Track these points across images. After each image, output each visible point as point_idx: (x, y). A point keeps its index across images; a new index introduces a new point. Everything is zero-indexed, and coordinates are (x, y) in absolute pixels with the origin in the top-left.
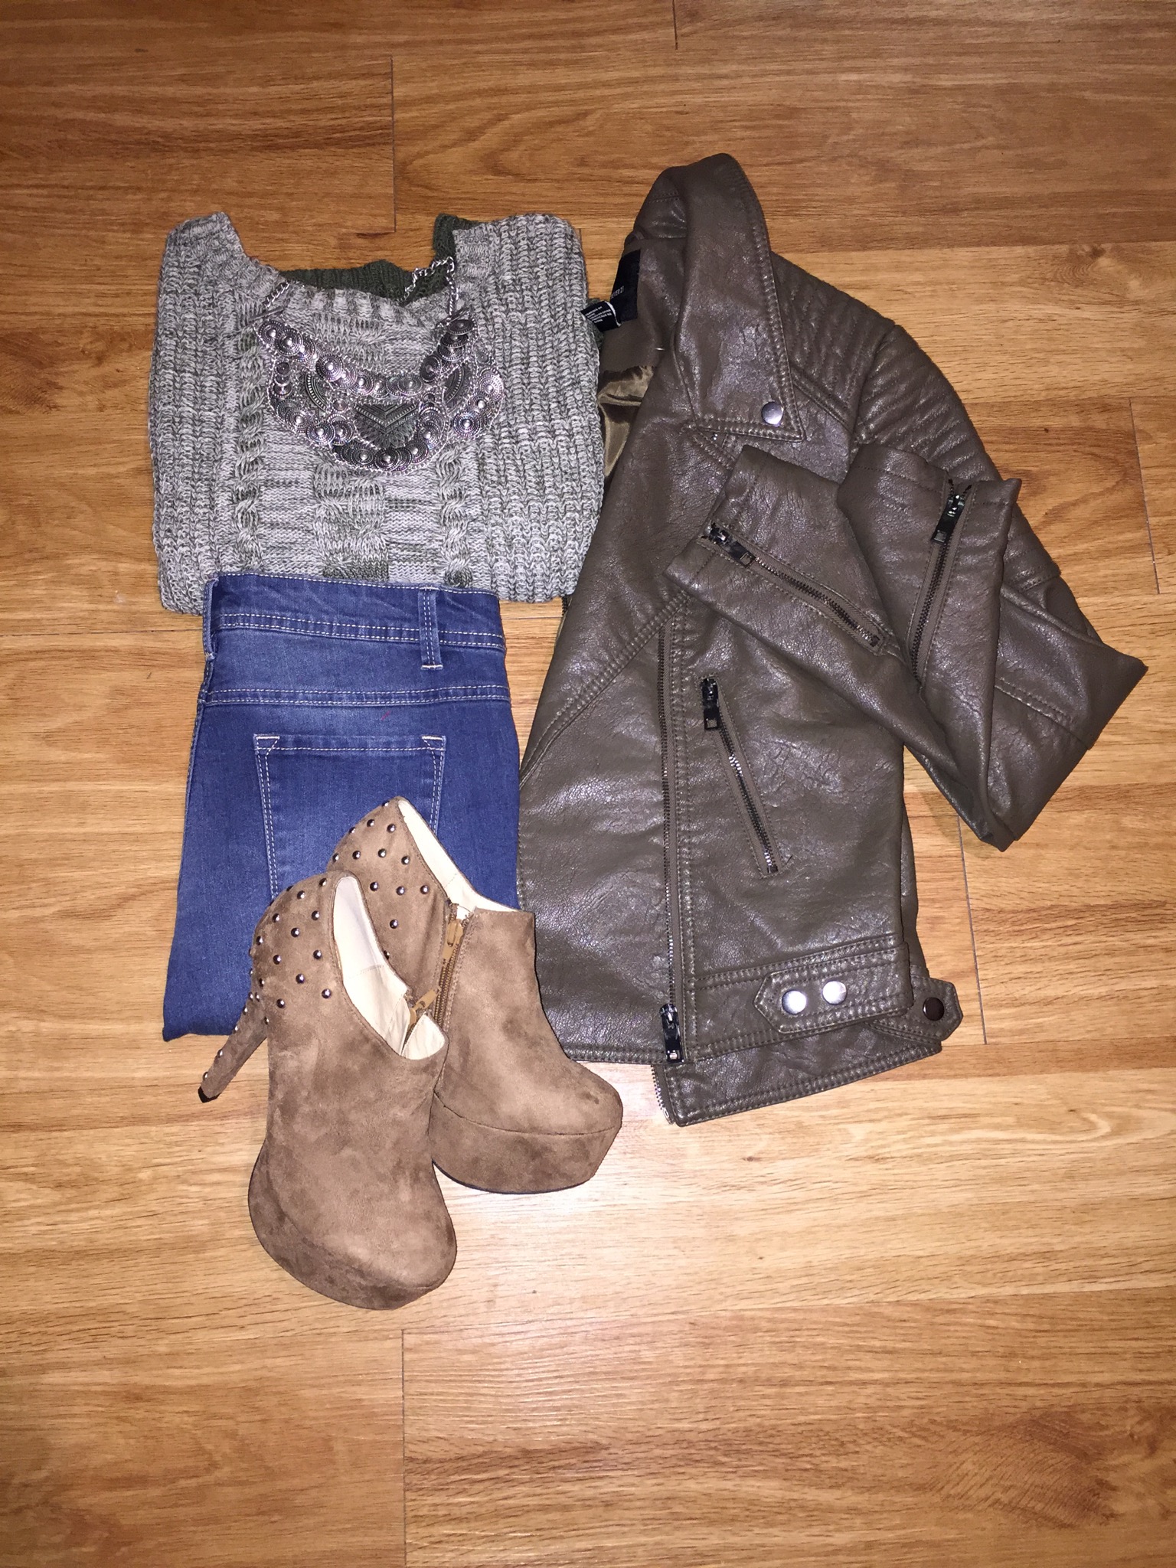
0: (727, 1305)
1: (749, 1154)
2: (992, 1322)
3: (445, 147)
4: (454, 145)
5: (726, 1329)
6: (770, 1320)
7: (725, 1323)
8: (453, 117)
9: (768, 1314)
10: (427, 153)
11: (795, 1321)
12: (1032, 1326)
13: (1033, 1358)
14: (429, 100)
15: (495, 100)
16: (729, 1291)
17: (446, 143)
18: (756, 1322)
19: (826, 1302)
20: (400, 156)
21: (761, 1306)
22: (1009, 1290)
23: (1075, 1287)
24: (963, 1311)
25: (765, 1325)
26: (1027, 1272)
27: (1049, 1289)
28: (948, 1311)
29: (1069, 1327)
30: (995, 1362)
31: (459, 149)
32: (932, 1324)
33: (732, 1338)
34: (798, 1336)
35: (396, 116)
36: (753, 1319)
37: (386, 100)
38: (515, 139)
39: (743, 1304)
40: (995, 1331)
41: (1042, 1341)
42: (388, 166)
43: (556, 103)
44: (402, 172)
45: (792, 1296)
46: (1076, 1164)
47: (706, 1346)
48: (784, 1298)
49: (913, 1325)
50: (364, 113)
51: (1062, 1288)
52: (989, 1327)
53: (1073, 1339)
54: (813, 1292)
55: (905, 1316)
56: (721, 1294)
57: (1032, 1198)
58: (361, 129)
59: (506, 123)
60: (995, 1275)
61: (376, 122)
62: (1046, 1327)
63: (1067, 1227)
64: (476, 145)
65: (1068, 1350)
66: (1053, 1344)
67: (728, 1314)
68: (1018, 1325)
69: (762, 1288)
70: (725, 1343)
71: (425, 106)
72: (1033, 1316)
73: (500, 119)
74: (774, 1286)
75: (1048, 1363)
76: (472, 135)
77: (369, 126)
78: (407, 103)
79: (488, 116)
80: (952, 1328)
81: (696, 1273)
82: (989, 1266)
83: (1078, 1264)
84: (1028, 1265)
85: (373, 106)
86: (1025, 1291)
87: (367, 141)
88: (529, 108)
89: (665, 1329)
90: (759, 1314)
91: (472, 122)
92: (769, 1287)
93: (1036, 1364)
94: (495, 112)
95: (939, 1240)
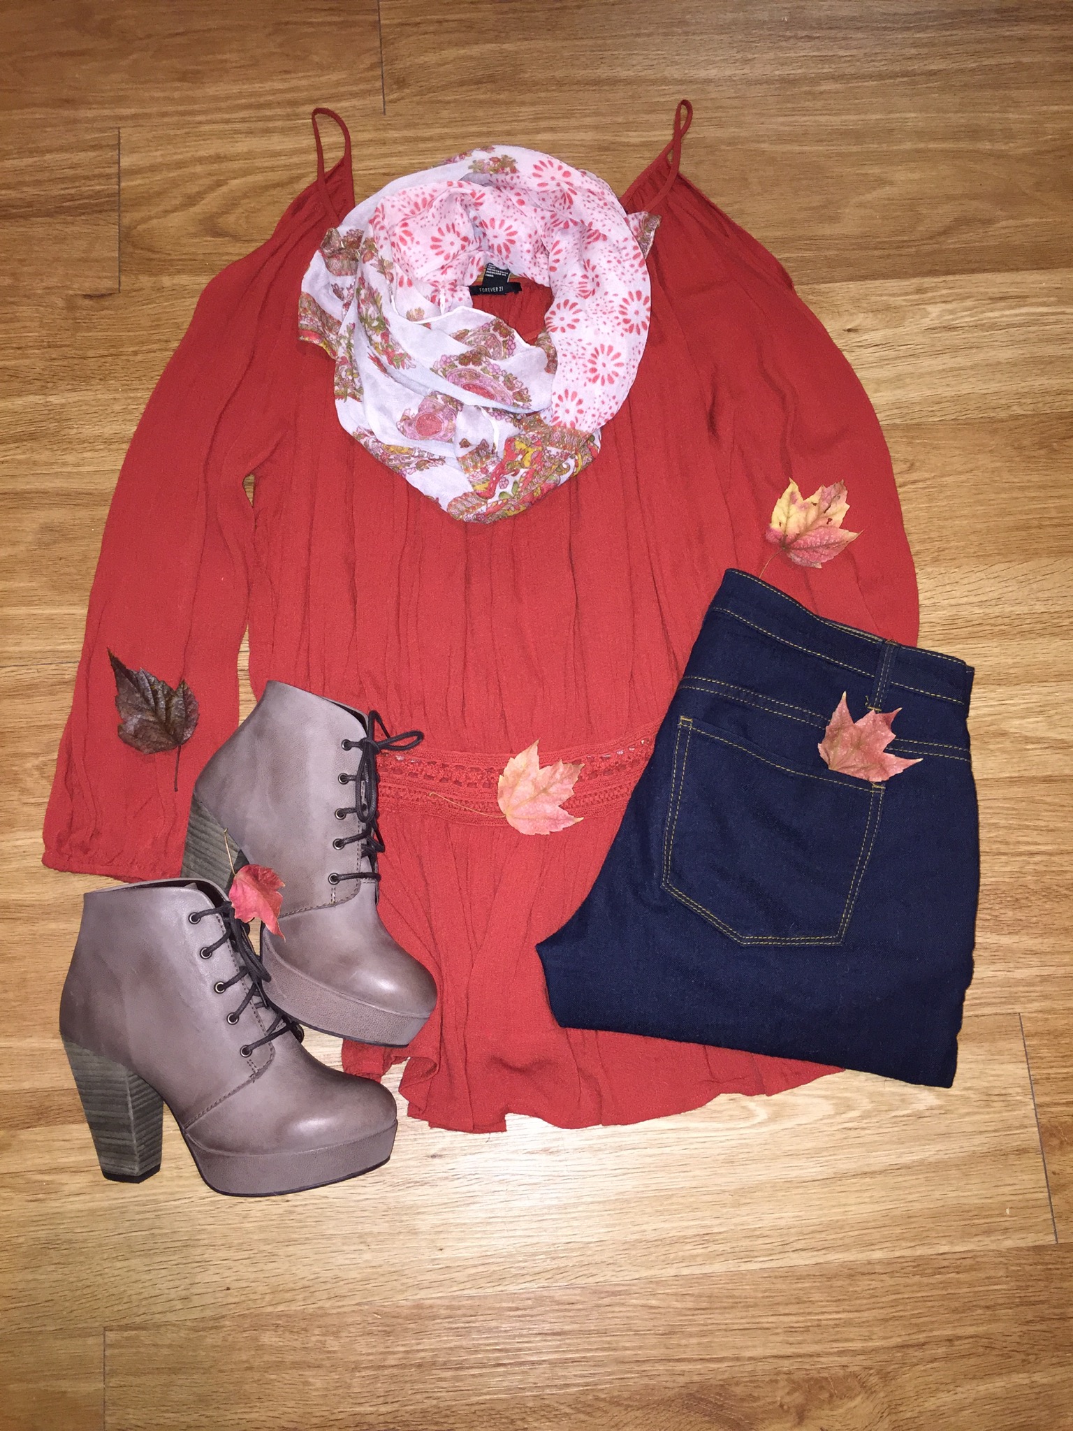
0: (407, 1295)
1: (432, 1152)
2: (653, 1302)
3: (166, 212)
4: (175, 210)
5: (406, 1318)
6: (448, 1307)
7: (405, 1312)
8: (175, 183)
9: (446, 1302)
10: (150, 218)
11: (471, 1307)
12: (690, 1305)
13: (691, 1335)
14: (153, 169)
15: (215, 166)
16: (410, 1282)
17: (169, 208)
18: (435, 1310)
19: (500, 1288)
20: (126, 221)
21: (440, 1295)
22: (672, 1271)
23: (732, 1266)
24: (627, 1293)
25: (443, 1312)
26: (687, 1253)
27: (707, 1269)
28: (614, 1294)
29: (725, 1305)
30: (655, 1341)
31: (180, 214)
32: (598, 1306)
33: (412, 1326)
34: (474, 1322)
35: (123, 184)
36: (431, 1307)
37: (114, 170)
38: (232, 203)
39: (422, 1294)
40: (656, 1311)
41: (701, 1318)
42: (114, 230)
43: (272, 169)
44: (126, 237)
45: (468, 1285)
46: (735, 1150)
47: (387, 1333)
48: (462, 1286)
49: (581, 1307)
50: (93, 183)
51: (718, 1267)
52: (652, 1307)
53: (727, 1316)
54: (489, 1279)
55: (574, 1299)
56: (403, 1284)
57: (694, 1184)
58: (90, 197)
59: (224, 189)
60: (657, 1257)
61: (103, 190)
62: (704, 1305)
63: (725, 1210)
64: (197, 209)
65: (724, 1327)
66: (709, 1321)
67: (409, 1303)
68: (679, 1305)
69: (442, 1277)
70: (406, 1330)
71: (149, 174)
72: (692, 1295)
73: (219, 184)
74: (453, 1275)
75: (705, 1340)
76: (191, 200)
77: (98, 194)
78: (133, 172)
79: (207, 181)
80: (617, 1309)
81: (380, 1266)
82: (652, 1250)
83: (735, 1245)
84: (688, 1247)
85: (100, 176)
86: (685, 1272)
87: (96, 209)
88: (245, 173)
89: (350, 1320)
90: (439, 1302)
91: (193, 189)
92: (447, 1276)
93: (694, 1341)
94: (215, 178)
95: (607, 1226)
